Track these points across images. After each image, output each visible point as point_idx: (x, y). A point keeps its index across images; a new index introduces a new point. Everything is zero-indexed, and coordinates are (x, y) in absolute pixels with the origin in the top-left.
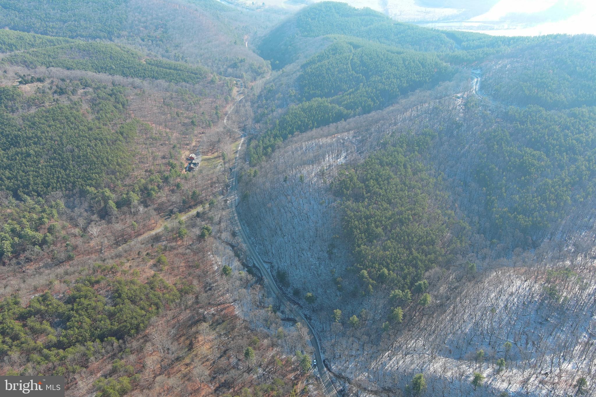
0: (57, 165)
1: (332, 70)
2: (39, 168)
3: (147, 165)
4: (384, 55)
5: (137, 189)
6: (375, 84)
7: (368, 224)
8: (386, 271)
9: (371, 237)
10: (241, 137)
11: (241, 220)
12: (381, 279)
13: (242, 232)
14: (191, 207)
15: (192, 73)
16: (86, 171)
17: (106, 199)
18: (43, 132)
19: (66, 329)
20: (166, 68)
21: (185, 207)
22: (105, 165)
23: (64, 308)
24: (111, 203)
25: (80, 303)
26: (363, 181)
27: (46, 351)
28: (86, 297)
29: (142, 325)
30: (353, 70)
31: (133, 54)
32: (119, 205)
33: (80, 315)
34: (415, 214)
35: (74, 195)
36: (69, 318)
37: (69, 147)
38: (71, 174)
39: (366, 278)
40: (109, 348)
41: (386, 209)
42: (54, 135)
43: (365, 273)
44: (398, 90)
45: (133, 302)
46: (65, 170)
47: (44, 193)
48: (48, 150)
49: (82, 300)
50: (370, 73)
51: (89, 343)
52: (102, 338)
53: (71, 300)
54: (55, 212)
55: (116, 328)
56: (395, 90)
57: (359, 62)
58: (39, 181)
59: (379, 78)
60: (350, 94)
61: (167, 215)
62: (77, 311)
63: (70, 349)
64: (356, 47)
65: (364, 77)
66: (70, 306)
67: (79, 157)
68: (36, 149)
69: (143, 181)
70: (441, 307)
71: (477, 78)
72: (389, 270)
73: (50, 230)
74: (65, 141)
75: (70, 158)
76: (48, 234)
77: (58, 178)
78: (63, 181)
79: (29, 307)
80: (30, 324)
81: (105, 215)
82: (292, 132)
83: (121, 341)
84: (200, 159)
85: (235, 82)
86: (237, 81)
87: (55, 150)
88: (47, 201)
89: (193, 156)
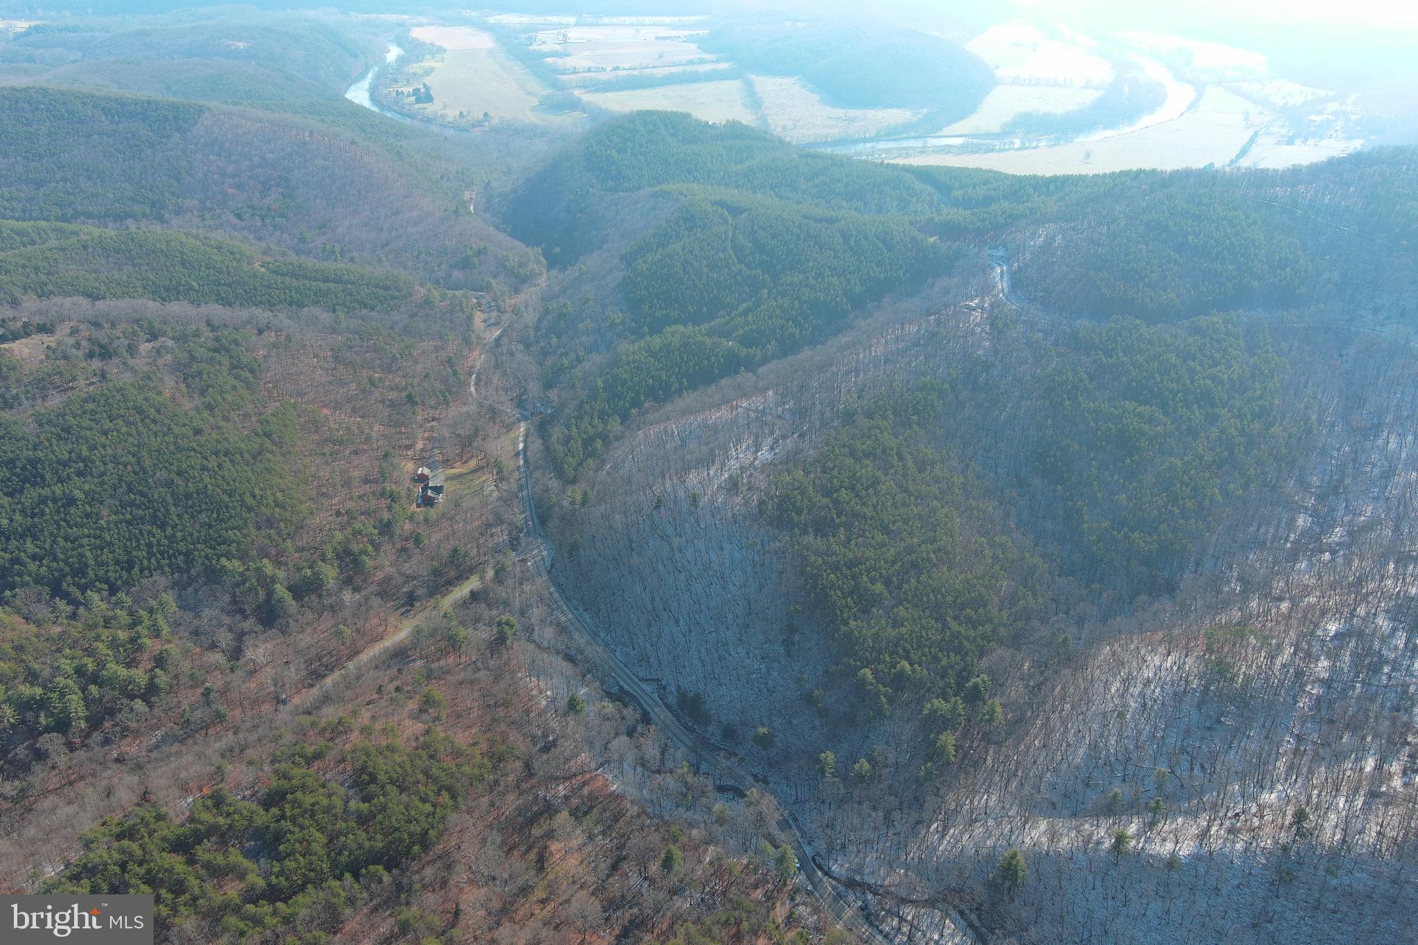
0: (141, 518)
1: (696, 264)
2: (102, 529)
3: (337, 500)
4: (800, 227)
5: (329, 554)
6: (794, 290)
7: (854, 578)
8: (906, 666)
9: (866, 604)
10: (519, 420)
11: (568, 599)
12: (899, 681)
13: (577, 624)
14: (450, 583)
15: (377, 286)
16: (211, 526)
17: (267, 583)
18: (93, 448)
19: (280, 858)
20: (316, 280)
21: (441, 582)
22: (250, 509)
23: (262, 817)
24: (281, 590)
25: (296, 804)
26: (827, 493)
27: (250, 908)
28: (303, 787)
29: (432, 833)
30: (740, 262)
31: (232, 253)
32: (298, 591)
33: (302, 828)
34: (939, 550)
35: (193, 580)
36: (278, 837)
37: (162, 475)
38: (179, 535)
39: (871, 684)
40: (374, 890)
41: (882, 545)
42: (120, 452)
43: (867, 673)
44: (845, 300)
45: (406, 790)
46: (163, 527)
47: (125, 583)
48: (115, 488)
49: (299, 795)
50: (778, 267)
51: (333, 883)
52: (355, 870)
53: (273, 800)
54: (161, 621)
55: (380, 845)
56: (839, 299)
57: (750, 245)
58: (106, 556)
59: (801, 276)
60: (745, 313)
61: (403, 605)
62: (293, 819)
63: (297, 901)
64: (735, 210)
65: (766, 276)
66: (276, 811)
67: (188, 496)
68: (87, 487)
69: (339, 536)
70: (1018, 724)
71: (1000, 265)
72: (911, 664)
73: (160, 661)
74: (147, 463)
75: (169, 499)
76: (158, 671)
77: (150, 546)
78: (162, 553)
79: (192, 821)
80: (201, 857)
81: (271, 617)
82: (638, 404)
83: (396, 871)
84: (442, 477)
85: (475, 300)
86: (478, 298)
87: (129, 484)
88: (137, 600)
89: (426, 471)
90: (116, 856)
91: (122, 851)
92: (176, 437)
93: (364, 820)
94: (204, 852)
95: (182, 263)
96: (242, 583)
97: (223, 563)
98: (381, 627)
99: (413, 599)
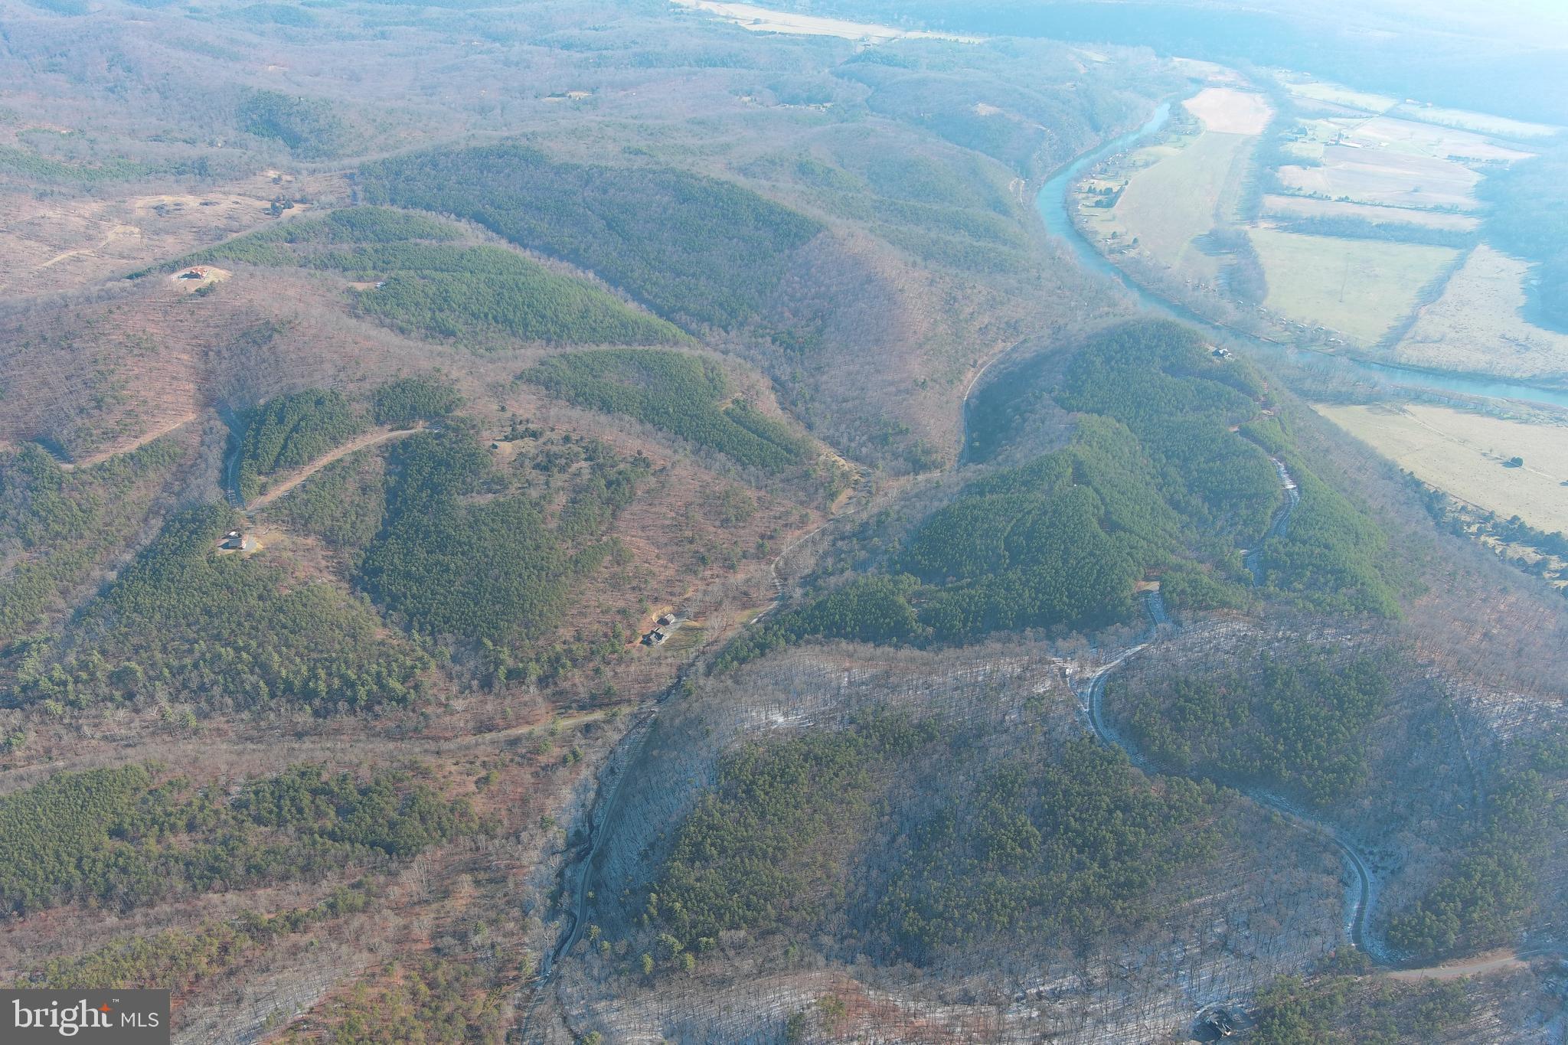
0: (471, 594)
1: (979, 523)
2: (449, 592)
3: (588, 620)
5: (545, 657)
7: (704, 838)
8: (678, 905)
11: (640, 752)
12: (668, 915)
14: (600, 706)
15: (785, 449)
17: (499, 663)
18: (479, 539)
19: (345, 820)
20: (749, 429)
21: (593, 703)
22: (523, 612)
23: (354, 797)
24: (502, 671)
25: (371, 799)
26: (756, 772)
27: (316, 836)
28: (380, 793)
29: (414, 848)
31: (715, 388)
32: (511, 674)
33: (365, 812)
35: (469, 644)
36: (354, 810)
37: (496, 571)
38: (479, 613)
40: (372, 859)
42: (490, 547)
43: (654, 897)
45: (423, 820)
46: (476, 604)
47: (438, 630)
48: (472, 569)
49: (375, 796)
51: (358, 846)
52: (373, 844)
53: (364, 792)
54: (433, 664)
55: (390, 839)
58: (441, 611)
61: (563, 708)
62: (364, 806)
63: (337, 844)
64: (1078, 478)
66: (360, 797)
67: (499, 590)
68: (460, 563)
69: (559, 648)
72: (685, 906)
73: (417, 686)
74: (497, 559)
75: (489, 589)
76: (412, 691)
77: (463, 613)
78: (466, 620)
79: (326, 783)
80: (318, 801)
81: (487, 684)
82: (815, 631)
83: (387, 856)
84: (678, 626)
85: (856, 477)
86: (863, 475)
87: (480, 570)
88: (436, 643)
89: (672, 618)
90: (289, 782)
92: (523, 547)
93: (392, 825)
94: (321, 800)
95: (677, 390)
96: (486, 657)
97: (486, 640)
98: (538, 717)
99: (570, 708)
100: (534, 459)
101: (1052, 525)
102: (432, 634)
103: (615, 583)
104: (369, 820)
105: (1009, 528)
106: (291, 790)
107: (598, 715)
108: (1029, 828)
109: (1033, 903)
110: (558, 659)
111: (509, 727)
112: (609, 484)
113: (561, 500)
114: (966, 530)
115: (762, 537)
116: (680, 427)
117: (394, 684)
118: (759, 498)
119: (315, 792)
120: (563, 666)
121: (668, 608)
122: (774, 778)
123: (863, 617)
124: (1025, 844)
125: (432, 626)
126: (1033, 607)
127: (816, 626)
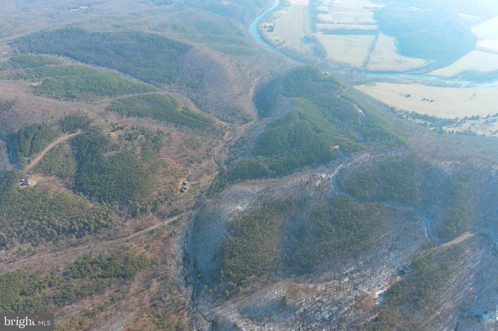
0: (119, 186)
1: (277, 136)
2: (111, 187)
3: (160, 188)
5: (151, 203)
7: (232, 250)
8: (231, 273)
10: (217, 170)
11: (194, 227)
12: (228, 276)
13: (191, 235)
14: (174, 215)
15: (205, 121)
16: (131, 191)
17: (136, 207)
18: (116, 167)
19: (106, 270)
20: (191, 116)
21: (172, 214)
22: (140, 189)
23: (106, 262)
24: (138, 210)
25: (112, 261)
26: (242, 226)
27: (97, 278)
28: (115, 259)
29: (133, 274)
30: (287, 139)
31: (175, 104)
32: (141, 210)
33: (111, 266)
35: (123, 203)
36: (107, 267)
37: (126, 177)
38: (124, 192)
39: (222, 274)
40: (119, 281)
41: (244, 243)
42: (121, 169)
43: (222, 272)
45: (132, 264)
46: (122, 189)
47: (111, 200)
48: (117, 178)
49: (113, 260)
50: (295, 144)
51: (113, 278)
52: (117, 276)
53: (109, 260)
54: (113, 212)
55: (123, 273)
57: (293, 134)
58: (110, 194)
61: (162, 218)
62: (111, 264)
63: (105, 279)
64: (301, 118)
65: (290, 146)
66: (108, 262)
67: (129, 183)
68: (112, 176)
69: (155, 198)
72: (233, 272)
73: (110, 220)
74: (125, 173)
75: (125, 183)
76: (109, 222)
77: (118, 193)
78: (120, 195)
79: (95, 260)
80: (94, 266)
81: (134, 215)
82: (237, 178)
83: (124, 279)
84: (190, 184)
85: (229, 127)
86: (230, 126)
87: (119, 177)
88: (112, 205)
89: (187, 182)
90: (81, 262)
91: (82, 262)
92: (132, 167)
93: (122, 268)
94: (95, 266)
95: (163, 106)
96: (131, 206)
97: (130, 201)
98: (155, 223)
99: (164, 217)
100: (124, 137)
101: (300, 133)
102: (109, 202)
103: (166, 174)
104: (114, 269)
105: (287, 136)
106: (83, 265)
107: (175, 218)
108: (330, 226)
109: (338, 247)
110: (156, 202)
111: (146, 228)
112: (153, 141)
113: (139, 149)
114: (273, 139)
115: (207, 151)
116: (167, 119)
117: (102, 221)
118: (202, 139)
119: (92, 263)
120: (158, 204)
121: (184, 179)
122: (248, 226)
123: (251, 171)
124: (330, 231)
125: (108, 199)
126: (304, 159)
127: (237, 176)
